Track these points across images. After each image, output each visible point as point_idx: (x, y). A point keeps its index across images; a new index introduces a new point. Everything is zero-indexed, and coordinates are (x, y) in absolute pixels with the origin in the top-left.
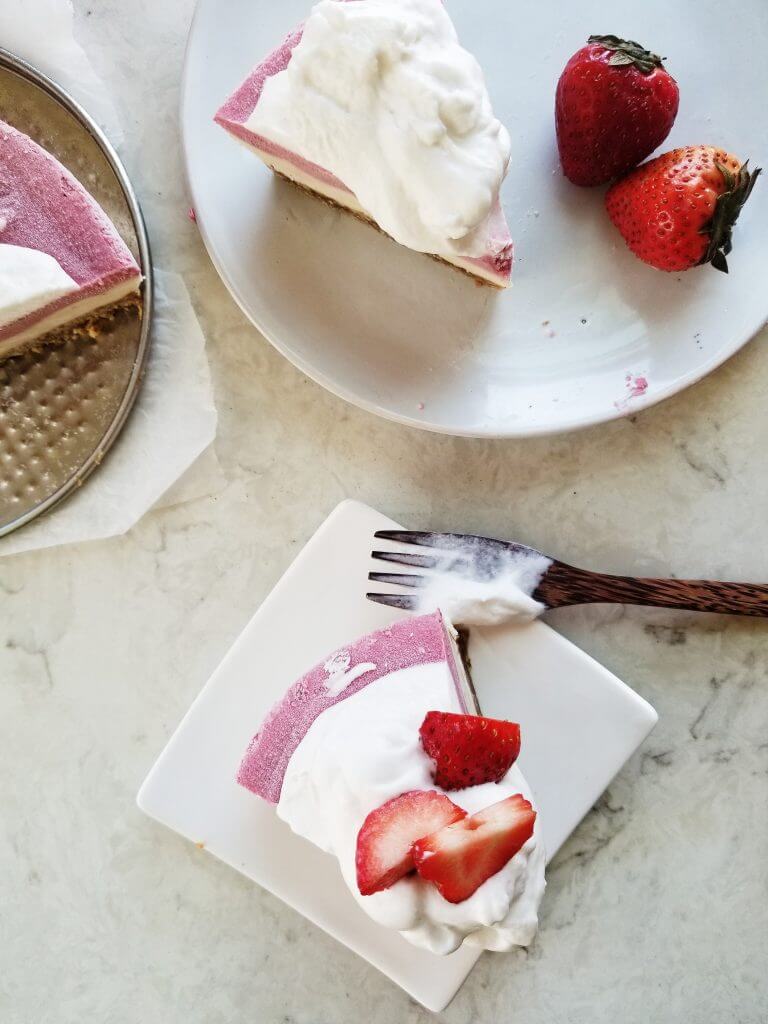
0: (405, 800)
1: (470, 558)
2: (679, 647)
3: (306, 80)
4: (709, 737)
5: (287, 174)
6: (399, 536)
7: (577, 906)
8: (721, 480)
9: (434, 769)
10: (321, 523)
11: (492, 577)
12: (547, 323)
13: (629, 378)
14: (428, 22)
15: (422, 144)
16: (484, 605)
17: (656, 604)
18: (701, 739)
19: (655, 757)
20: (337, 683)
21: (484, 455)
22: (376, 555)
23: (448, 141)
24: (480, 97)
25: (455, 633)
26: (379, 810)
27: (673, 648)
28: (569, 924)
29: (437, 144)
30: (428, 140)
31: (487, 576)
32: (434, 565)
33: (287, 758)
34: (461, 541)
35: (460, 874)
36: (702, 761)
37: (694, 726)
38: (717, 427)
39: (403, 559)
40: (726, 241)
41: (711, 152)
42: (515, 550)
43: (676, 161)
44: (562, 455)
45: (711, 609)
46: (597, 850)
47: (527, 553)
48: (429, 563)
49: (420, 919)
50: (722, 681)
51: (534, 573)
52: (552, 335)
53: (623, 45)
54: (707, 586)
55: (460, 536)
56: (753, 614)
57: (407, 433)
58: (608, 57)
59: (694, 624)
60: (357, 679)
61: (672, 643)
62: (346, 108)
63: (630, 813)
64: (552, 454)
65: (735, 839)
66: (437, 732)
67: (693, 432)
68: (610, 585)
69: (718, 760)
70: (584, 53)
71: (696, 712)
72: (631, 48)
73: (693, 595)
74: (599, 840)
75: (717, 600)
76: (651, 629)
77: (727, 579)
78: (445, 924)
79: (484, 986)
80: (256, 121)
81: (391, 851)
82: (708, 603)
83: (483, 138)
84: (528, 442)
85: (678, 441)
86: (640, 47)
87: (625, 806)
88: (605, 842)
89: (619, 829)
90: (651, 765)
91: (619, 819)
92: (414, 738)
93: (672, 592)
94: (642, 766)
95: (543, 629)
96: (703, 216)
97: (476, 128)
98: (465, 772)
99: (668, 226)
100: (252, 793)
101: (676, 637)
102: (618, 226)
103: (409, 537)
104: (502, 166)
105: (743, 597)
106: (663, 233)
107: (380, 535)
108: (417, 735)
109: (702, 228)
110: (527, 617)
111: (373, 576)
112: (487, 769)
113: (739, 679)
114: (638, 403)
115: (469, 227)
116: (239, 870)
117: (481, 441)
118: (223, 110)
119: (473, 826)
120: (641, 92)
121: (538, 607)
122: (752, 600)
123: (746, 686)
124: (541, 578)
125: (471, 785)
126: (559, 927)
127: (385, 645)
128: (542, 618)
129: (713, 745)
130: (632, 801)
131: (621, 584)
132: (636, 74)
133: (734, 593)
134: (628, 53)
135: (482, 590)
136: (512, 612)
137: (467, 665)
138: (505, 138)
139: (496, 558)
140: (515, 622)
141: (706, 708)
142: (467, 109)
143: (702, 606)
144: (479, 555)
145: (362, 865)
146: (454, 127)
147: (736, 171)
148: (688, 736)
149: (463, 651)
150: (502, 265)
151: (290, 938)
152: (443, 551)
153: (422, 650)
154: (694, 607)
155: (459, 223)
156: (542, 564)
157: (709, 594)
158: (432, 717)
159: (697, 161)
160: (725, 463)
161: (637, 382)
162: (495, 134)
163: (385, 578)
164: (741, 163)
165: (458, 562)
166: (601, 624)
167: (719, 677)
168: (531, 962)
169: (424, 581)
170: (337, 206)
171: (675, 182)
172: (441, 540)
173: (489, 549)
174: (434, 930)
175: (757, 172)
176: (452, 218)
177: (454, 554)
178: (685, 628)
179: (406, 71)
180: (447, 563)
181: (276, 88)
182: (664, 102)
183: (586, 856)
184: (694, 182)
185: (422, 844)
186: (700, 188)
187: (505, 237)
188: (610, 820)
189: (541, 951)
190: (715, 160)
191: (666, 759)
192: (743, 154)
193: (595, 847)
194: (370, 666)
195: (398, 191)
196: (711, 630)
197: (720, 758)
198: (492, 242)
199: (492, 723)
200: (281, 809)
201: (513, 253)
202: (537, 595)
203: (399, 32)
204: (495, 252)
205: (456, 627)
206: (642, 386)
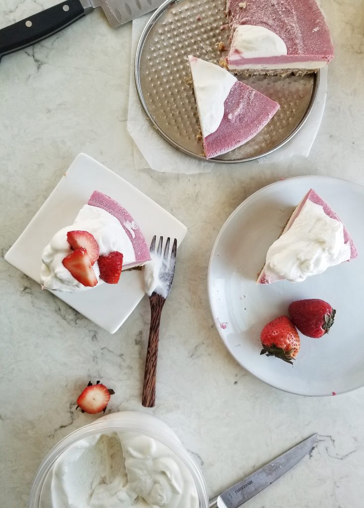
0: (97, 247)
1: (167, 271)
2: (134, 343)
3: (319, 219)
4: (102, 354)
5: (294, 212)
6: (175, 247)
7: (40, 309)
8: (191, 356)
9: (104, 256)
10: (178, 220)
11: (160, 278)
12: (245, 297)
13: (226, 323)
14: (335, 257)
15: (298, 254)
16: (152, 276)
17: (150, 333)
18: (102, 351)
19: (95, 335)
20: (128, 225)
21: (201, 277)
22: (169, 239)
23: (299, 262)
24: (312, 272)
25: (142, 265)
26: (94, 238)
27: (134, 341)
28: (34, 306)
29: (298, 259)
30: (299, 256)
31: (161, 276)
32: (165, 258)
33: (103, 208)
34: (173, 268)
35: (74, 263)
36: (94, 351)
37: (107, 349)
38: (209, 355)
39: (167, 248)
40: (271, 354)
41: (297, 347)
42: (170, 286)
43: (295, 336)
44: (201, 303)
45: (148, 352)
46: (61, 316)
47: (168, 290)
48: (166, 257)
49: (56, 251)
50: (122, 358)
51: (162, 292)
52: (241, 299)
53: (332, 320)
54: (156, 351)
55: (174, 268)
56: (146, 366)
57: (209, 250)
58: (328, 314)
59: (142, 348)
60: (129, 232)
61: (136, 341)
62: (309, 232)
63: (75, 327)
64: (201, 299)
65: (65, 364)
66: (117, 257)
67: (207, 347)
68: (157, 318)
69: (94, 357)
70: (329, 307)
71: (111, 349)
72: (331, 322)
73: (153, 346)
74: (65, 316)
75: (151, 354)
76: (141, 333)
77: (158, 359)
78: (53, 259)
79: (9, 275)
80: (309, 203)
81: (82, 242)
82: (150, 351)
83: (299, 273)
84: (206, 291)
85: (205, 342)
86: (331, 325)
87: (77, 325)
88: (64, 318)
89: (69, 323)
90: (92, 334)
91: (73, 323)
92: (115, 250)
93: (154, 339)
94: (92, 331)
95: (142, 296)
96: (277, 344)
97: (302, 271)
98: (104, 265)
99: (274, 333)
100: (91, 196)
101: (138, 342)
102: (276, 320)
103: (174, 250)
104: (291, 279)
105: (152, 363)
106: (272, 332)
107: (175, 241)
108: (115, 251)
109: (273, 344)
110: (147, 289)
111: (162, 238)
112: (104, 272)
113: (123, 364)
114: (218, 326)
115: (273, 268)
116: (56, 188)
117: (207, 275)
118: (314, 192)
119: (90, 267)
120: (317, 325)
121: (150, 293)
122: (151, 367)
123: (120, 366)
124: (160, 295)
125: (99, 268)
126: (32, 302)
127: (141, 242)
128: (146, 294)
129: (99, 355)
130: (79, 327)
131: (157, 322)
132: (322, 323)
133: (154, 360)
134: (329, 321)
135: (156, 275)
136: (149, 285)
137: (130, 270)
138: (300, 280)
139: (167, 279)
140: (145, 286)
141: (112, 352)
142: (308, 268)
143: (149, 349)
144: (168, 274)
145: (78, 232)
146: (303, 264)
147: (292, 356)
148: (102, 347)
149: (134, 268)
150: (263, 281)
151: (27, 205)
152: (169, 262)
153: (139, 253)
154: (149, 346)
155: (274, 266)
156: (165, 295)
157: (154, 351)
158: (121, 255)
159: (295, 342)
160: (197, 357)
161: (225, 325)
162: (301, 277)
163: (161, 242)
164: (294, 358)
165: (166, 267)
166: (142, 316)
167: (123, 356)
168: (18, 292)
169: (159, 255)
170: (284, 227)
171: (288, 336)
172: (173, 261)
173: (170, 278)
174: (51, 255)
175: (292, 363)
176: (275, 263)
177: (168, 265)
178: (141, 345)
179: (319, 250)
180: (165, 263)
181: (319, 210)
182: (314, 333)
183: (59, 312)
184: (288, 341)
185: (85, 251)
186: (286, 343)
187: (271, 281)
188: (72, 320)
189: (23, 296)
190: (295, 348)
191: (95, 339)
192: (297, 358)
193: (63, 315)
194: (134, 236)
195: (284, 247)
196: (140, 354)
197: (95, 358)
198: (270, 277)
199: (119, 274)
200: (87, 206)
201: (267, 284)
202: (154, 293)
203: (331, 248)
204: (266, 278)
205: (144, 266)
206: (224, 327)
